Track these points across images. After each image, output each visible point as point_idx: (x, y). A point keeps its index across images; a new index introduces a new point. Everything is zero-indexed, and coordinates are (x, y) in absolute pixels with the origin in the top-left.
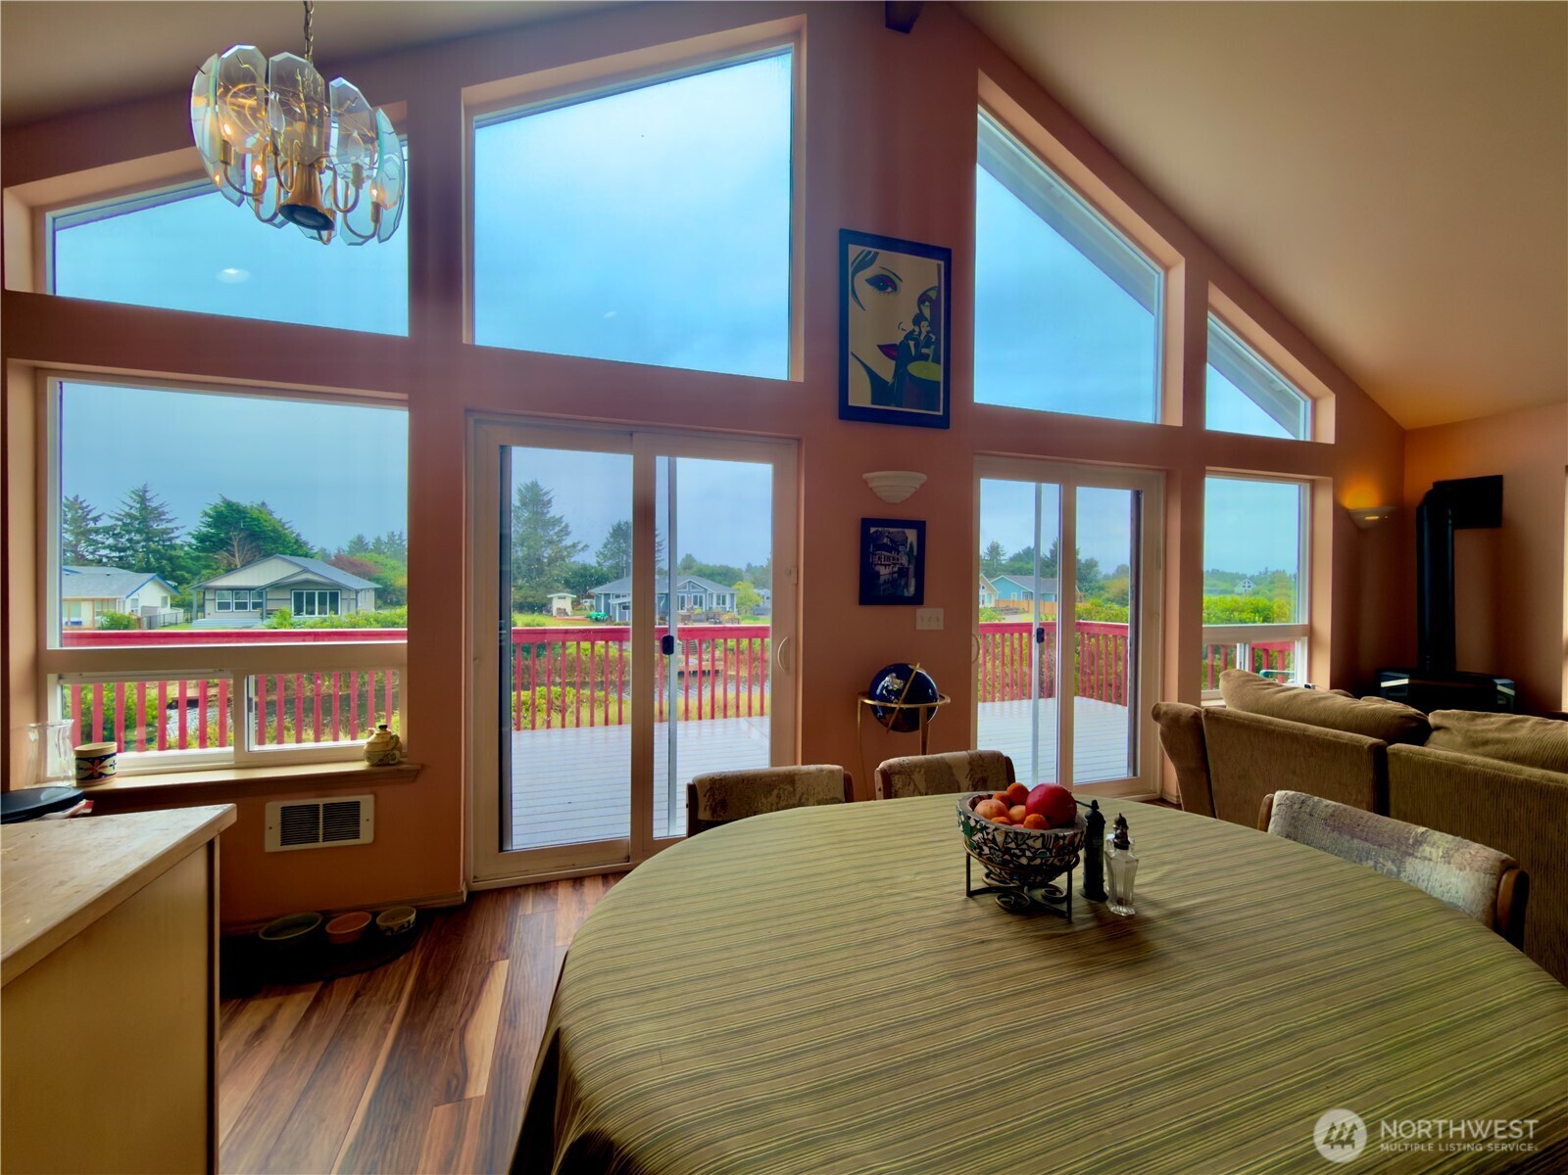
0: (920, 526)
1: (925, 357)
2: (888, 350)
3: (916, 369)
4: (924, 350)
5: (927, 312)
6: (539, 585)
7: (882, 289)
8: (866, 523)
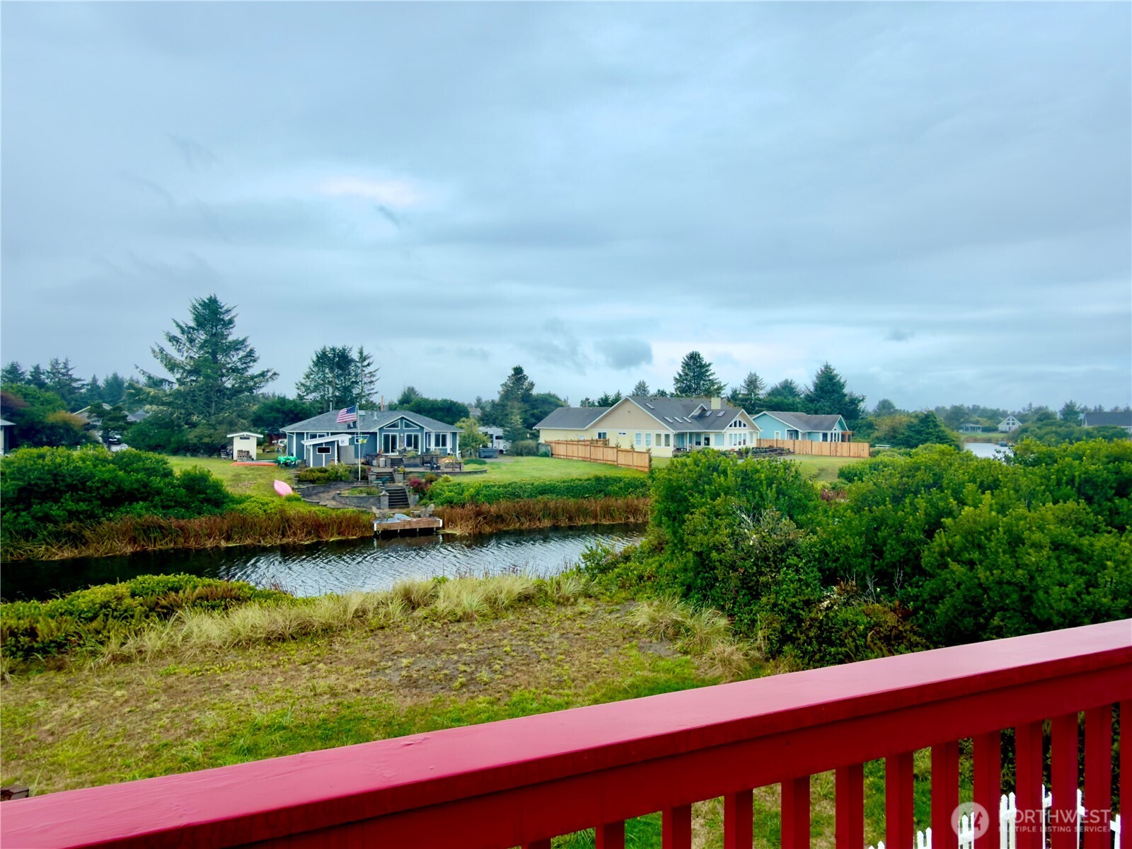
6: (220, 423)
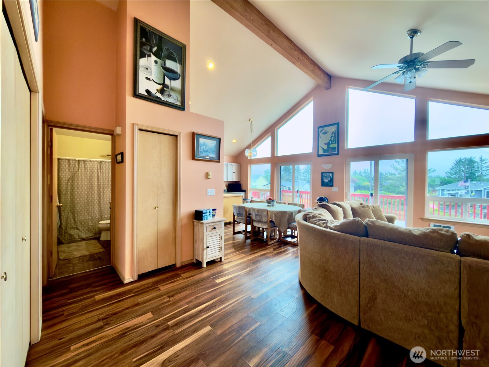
0: (332, 173)
1: (333, 143)
2: (325, 144)
3: (331, 146)
4: (333, 142)
5: (333, 135)
7: (324, 134)
8: (322, 173)
